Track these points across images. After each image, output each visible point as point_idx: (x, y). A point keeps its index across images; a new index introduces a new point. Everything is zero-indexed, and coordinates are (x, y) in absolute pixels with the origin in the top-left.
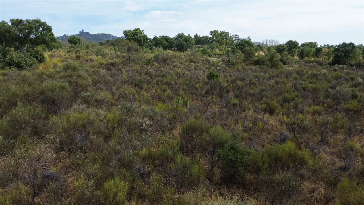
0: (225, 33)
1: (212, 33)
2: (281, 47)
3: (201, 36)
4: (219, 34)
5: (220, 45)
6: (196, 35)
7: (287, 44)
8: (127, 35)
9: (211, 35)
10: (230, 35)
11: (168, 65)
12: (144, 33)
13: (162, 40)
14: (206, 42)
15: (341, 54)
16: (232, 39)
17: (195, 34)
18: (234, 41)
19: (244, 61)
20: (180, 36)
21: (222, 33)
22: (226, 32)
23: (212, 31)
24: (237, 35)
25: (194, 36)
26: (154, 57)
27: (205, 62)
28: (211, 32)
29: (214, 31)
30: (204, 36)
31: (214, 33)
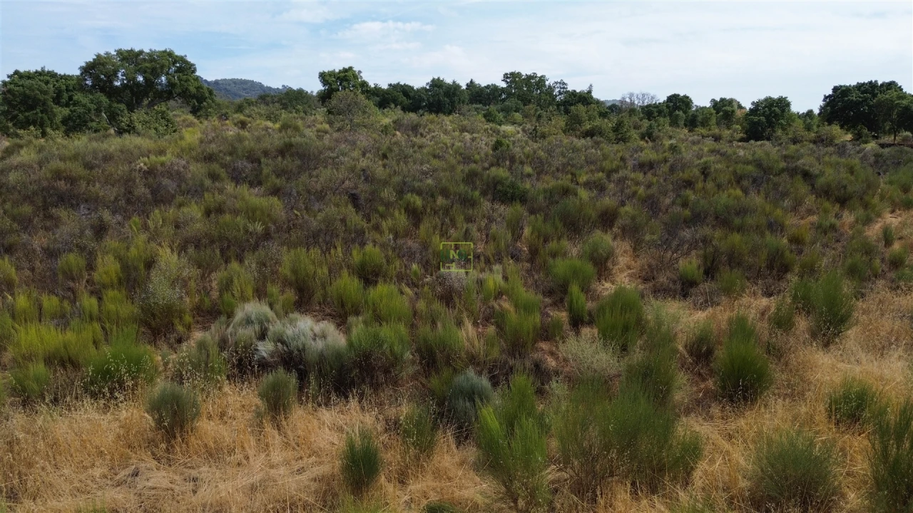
0: (536, 77)
1: (507, 78)
2: (655, 107)
3: (483, 85)
4: (524, 79)
5: (525, 105)
6: (471, 82)
7: (668, 101)
8: (328, 81)
9: (506, 81)
10: (547, 83)
11: (422, 135)
12: (361, 77)
13: (396, 93)
14: (495, 98)
15: (760, 120)
16: (553, 91)
17: (469, 81)
18: (556, 96)
19: (564, 132)
20: (437, 84)
21: (529, 77)
22: (539, 75)
23: (506, 74)
24: (564, 84)
25: (467, 85)
26: (394, 122)
27: (490, 132)
28: (506, 76)
29: (512, 74)
30: (488, 85)
31: (512, 78)
